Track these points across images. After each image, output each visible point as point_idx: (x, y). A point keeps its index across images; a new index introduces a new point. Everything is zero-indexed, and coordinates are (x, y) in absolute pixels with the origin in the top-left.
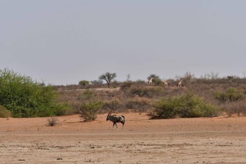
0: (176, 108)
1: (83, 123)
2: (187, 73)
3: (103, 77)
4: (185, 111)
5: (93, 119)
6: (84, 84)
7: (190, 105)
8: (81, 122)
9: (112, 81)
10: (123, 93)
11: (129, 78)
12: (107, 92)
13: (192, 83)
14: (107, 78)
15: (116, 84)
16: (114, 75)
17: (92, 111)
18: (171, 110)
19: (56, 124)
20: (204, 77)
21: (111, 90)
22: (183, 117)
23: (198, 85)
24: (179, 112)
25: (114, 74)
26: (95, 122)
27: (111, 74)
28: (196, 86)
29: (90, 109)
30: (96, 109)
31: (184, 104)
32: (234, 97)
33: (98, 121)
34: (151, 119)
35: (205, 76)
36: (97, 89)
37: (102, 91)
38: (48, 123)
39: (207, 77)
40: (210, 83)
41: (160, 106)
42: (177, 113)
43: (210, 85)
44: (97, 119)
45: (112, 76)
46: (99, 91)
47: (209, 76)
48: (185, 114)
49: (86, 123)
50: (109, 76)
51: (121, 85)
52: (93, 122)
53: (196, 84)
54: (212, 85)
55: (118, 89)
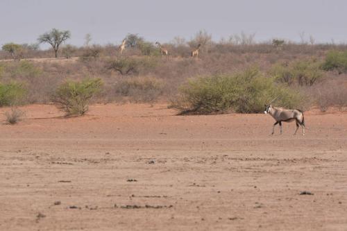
0: (227, 95)
1: (64, 120)
2: (201, 33)
3: (46, 38)
4: (243, 101)
5: (83, 113)
6: (11, 51)
7: (252, 90)
8: (60, 118)
9: (63, 45)
10: (85, 67)
11: (89, 40)
12: (55, 65)
13: (209, 52)
14: (53, 39)
15: (70, 51)
16: (66, 35)
17: (79, 99)
18: (218, 99)
19: (20, 120)
20: (227, 40)
21: (62, 61)
22: (240, 111)
23: (222, 55)
24: (232, 103)
25: (66, 32)
26: (85, 117)
27: (61, 33)
28: (218, 57)
29: (77, 95)
30: (87, 95)
31: (242, 89)
32: (306, 78)
33: (91, 117)
34: (181, 114)
35: (231, 39)
36: (35, 59)
37: (45, 64)
38: (6, 118)
39: (234, 40)
40: (243, 52)
41: (197, 91)
42: (228, 104)
43: (243, 55)
44: (89, 113)
45: (62, 36)
46: (39, 64)
47: (237, 38)
48: (244, 107)
49: (70, 119)
50: (56, 37)
51: (82, 53)
52: (81, 118)
53: (217, 54)
54: (247, 54)
55: (74, 60)
